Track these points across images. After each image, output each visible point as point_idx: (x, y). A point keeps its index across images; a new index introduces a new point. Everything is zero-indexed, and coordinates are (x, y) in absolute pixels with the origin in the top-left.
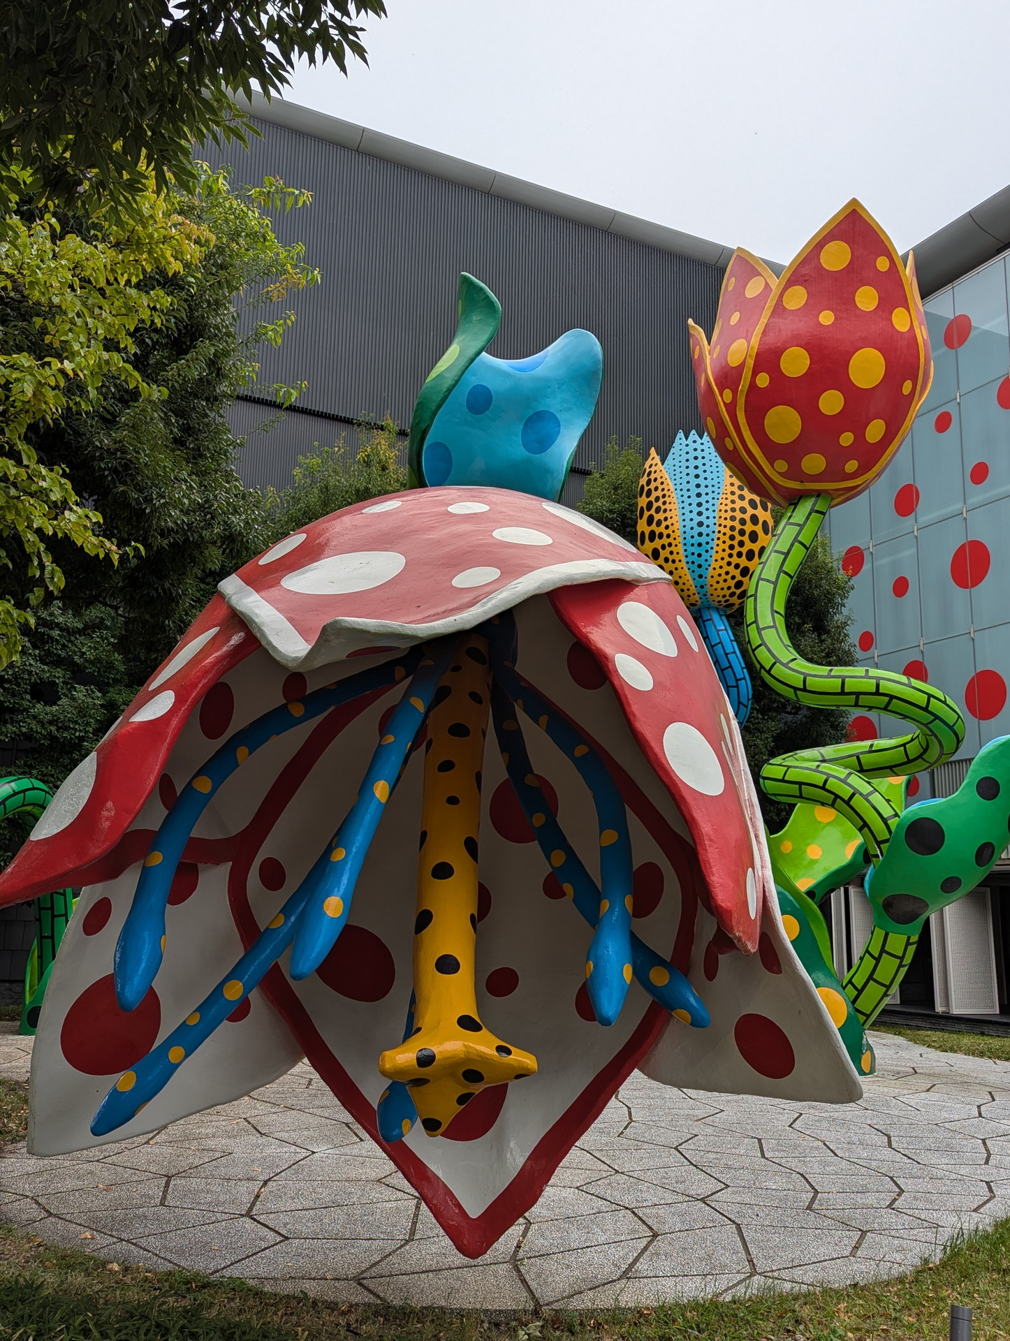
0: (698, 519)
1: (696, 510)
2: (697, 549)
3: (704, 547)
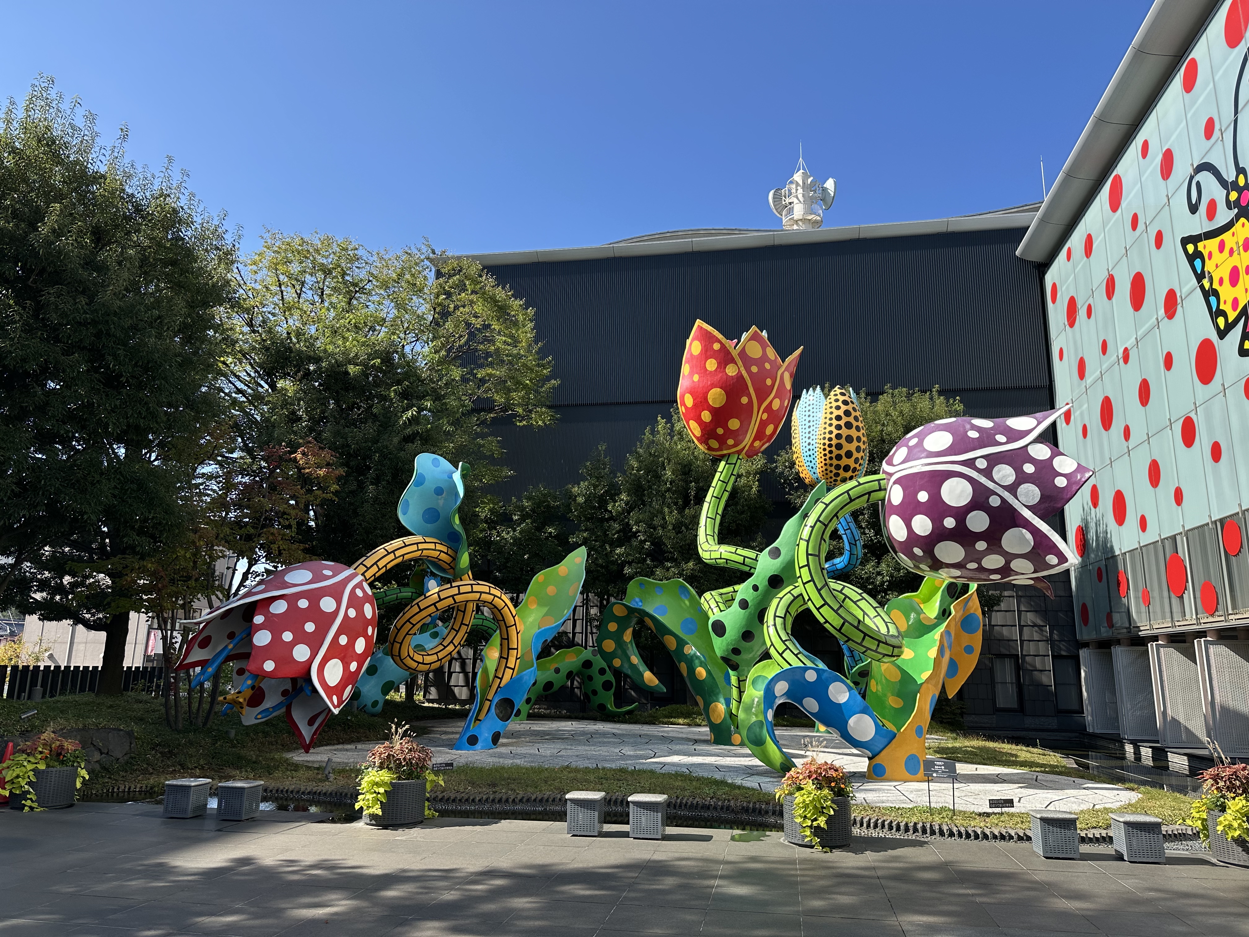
2: (809, 459)
3: (813, 457)
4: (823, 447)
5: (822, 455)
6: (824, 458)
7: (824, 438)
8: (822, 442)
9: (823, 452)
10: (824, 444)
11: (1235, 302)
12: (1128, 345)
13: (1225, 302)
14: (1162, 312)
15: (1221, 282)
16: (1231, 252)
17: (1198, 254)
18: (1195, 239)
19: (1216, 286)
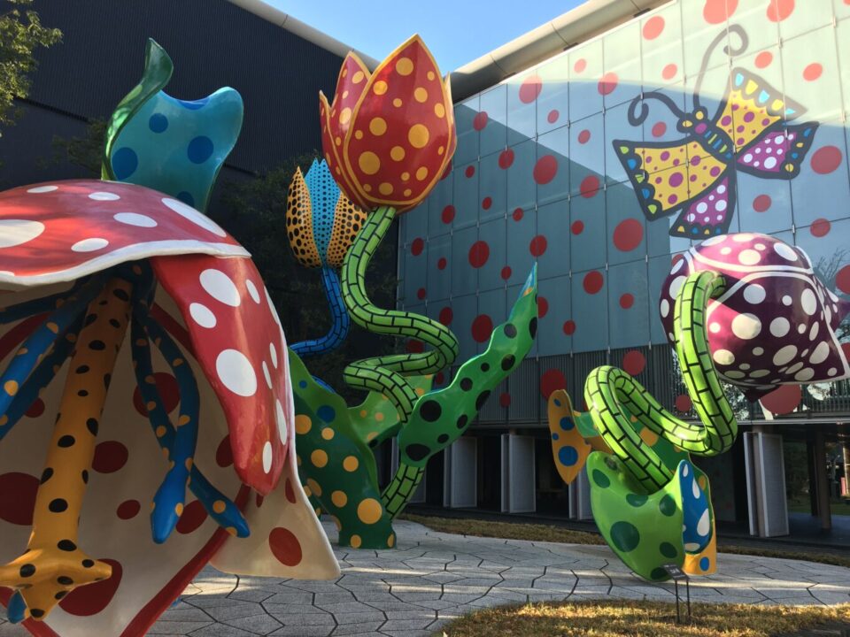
0: (323, 214)
1: (322, 208)
2: (321, 232)
3: (326, 231)
4: (341, 224)
5: (339, 232)
6: (340, 235)
7: (344, 215)
8: (342, 218)
9: (341, 230)
10: (343, 221)
11: (673, 199)
12: (523, 207)
13: (660, 196)
14: (576, 190)
15: (659, 180)
16: (676, 163)
17: (632, 155)
18: (632, 145)
19: (652, 181)
